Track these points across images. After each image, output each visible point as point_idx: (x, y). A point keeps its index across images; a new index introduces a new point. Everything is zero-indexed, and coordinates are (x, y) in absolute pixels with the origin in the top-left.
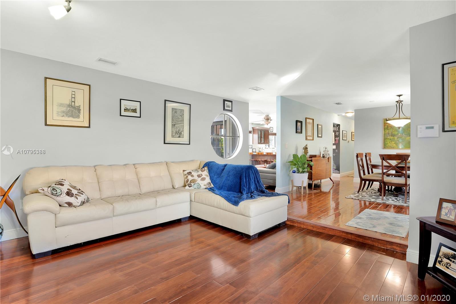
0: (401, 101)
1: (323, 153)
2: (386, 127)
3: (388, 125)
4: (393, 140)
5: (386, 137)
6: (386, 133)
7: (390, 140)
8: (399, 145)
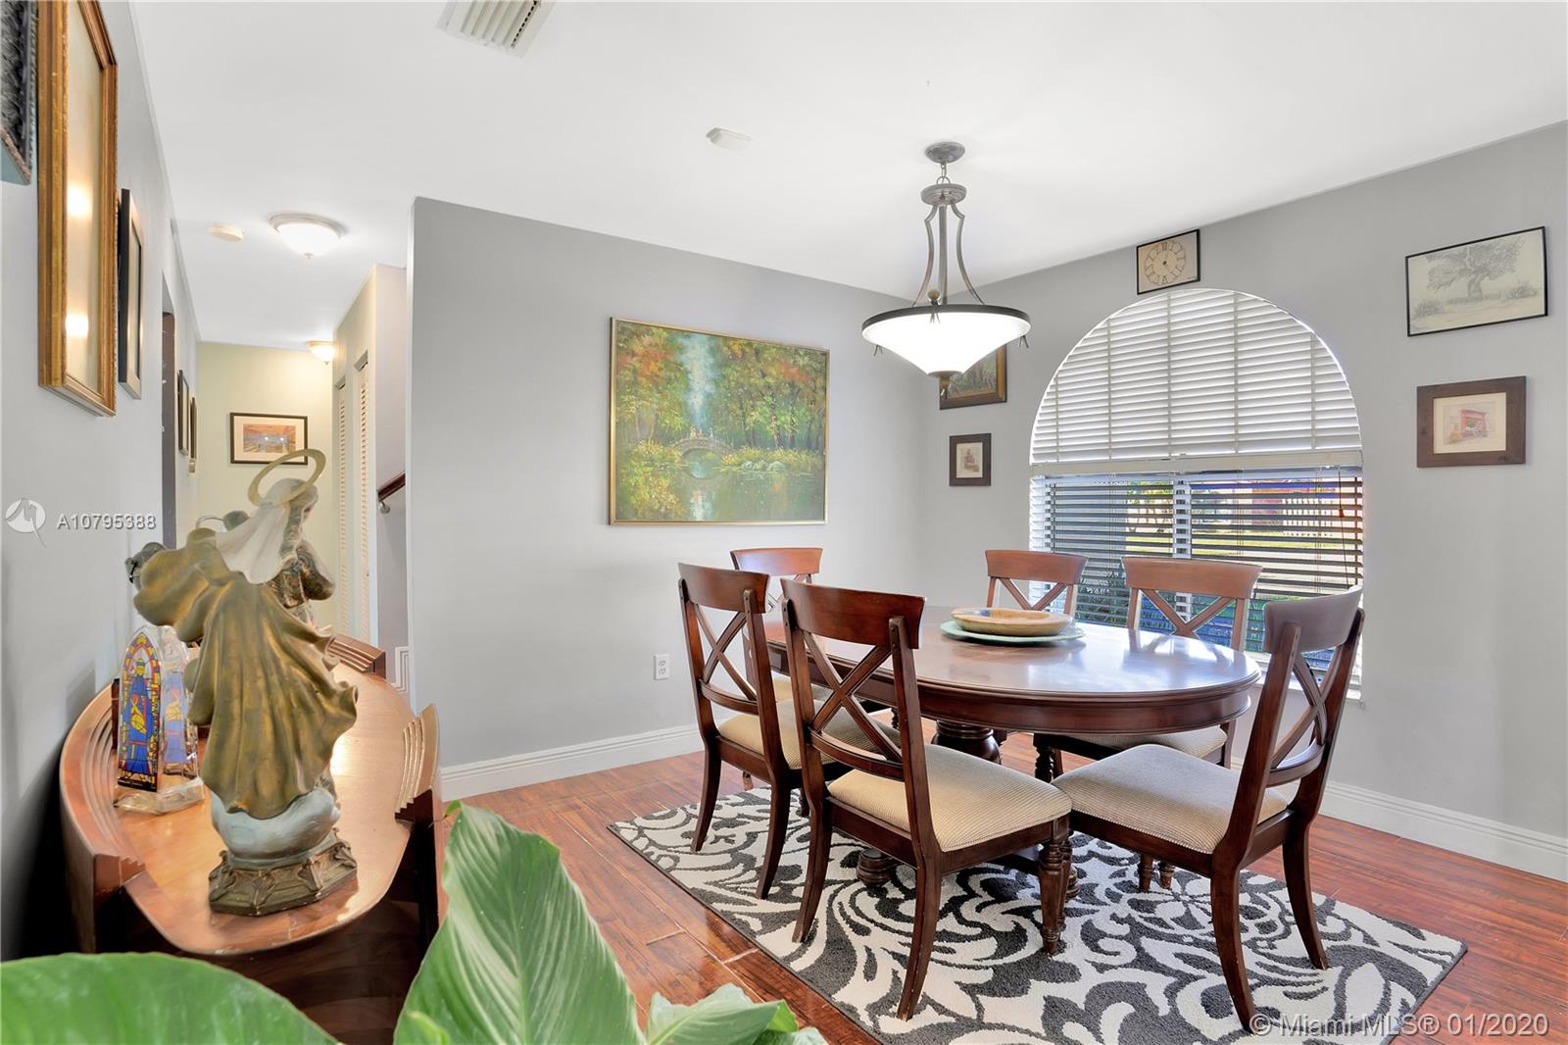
0: (957, 193)
2: (628, 376)
3: (638, 365)
4: (665, 467)
5: (629, 442)
6: (630, 416)
7: (648, 469)
8: (692, 501)
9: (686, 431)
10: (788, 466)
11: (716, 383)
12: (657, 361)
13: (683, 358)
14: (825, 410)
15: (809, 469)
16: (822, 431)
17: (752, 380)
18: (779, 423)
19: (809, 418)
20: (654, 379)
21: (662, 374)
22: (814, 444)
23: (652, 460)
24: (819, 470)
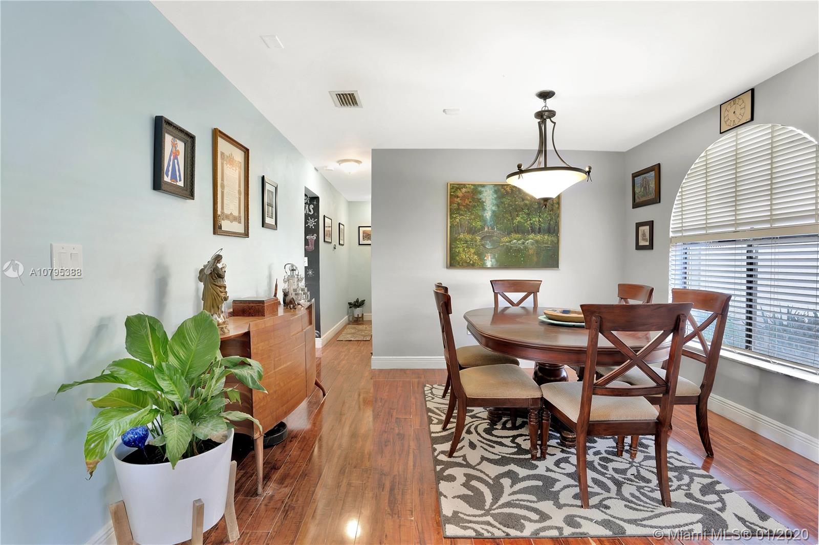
0: (552, 114)
1: (286, 286)
2: (455, 206)
3: (460, 201)
4: (472, 244)
5: (456, 234)
6: (456, 223)
7: (465, 245)
8: (486, 258)
9: (483, 228)
10: (537, 242)
11: (498, 206)
12: (469, 199)
13: (481, 196)
14: (558, 214)
15: (549, 243)
16: (557, 224)
17: (517, 203)
18: (532, 222)
19: (549, 218)
20: (466, 206)
21: (471, 204)
22: (552, 231)
23: (467, 241)
24: (555, 243)
